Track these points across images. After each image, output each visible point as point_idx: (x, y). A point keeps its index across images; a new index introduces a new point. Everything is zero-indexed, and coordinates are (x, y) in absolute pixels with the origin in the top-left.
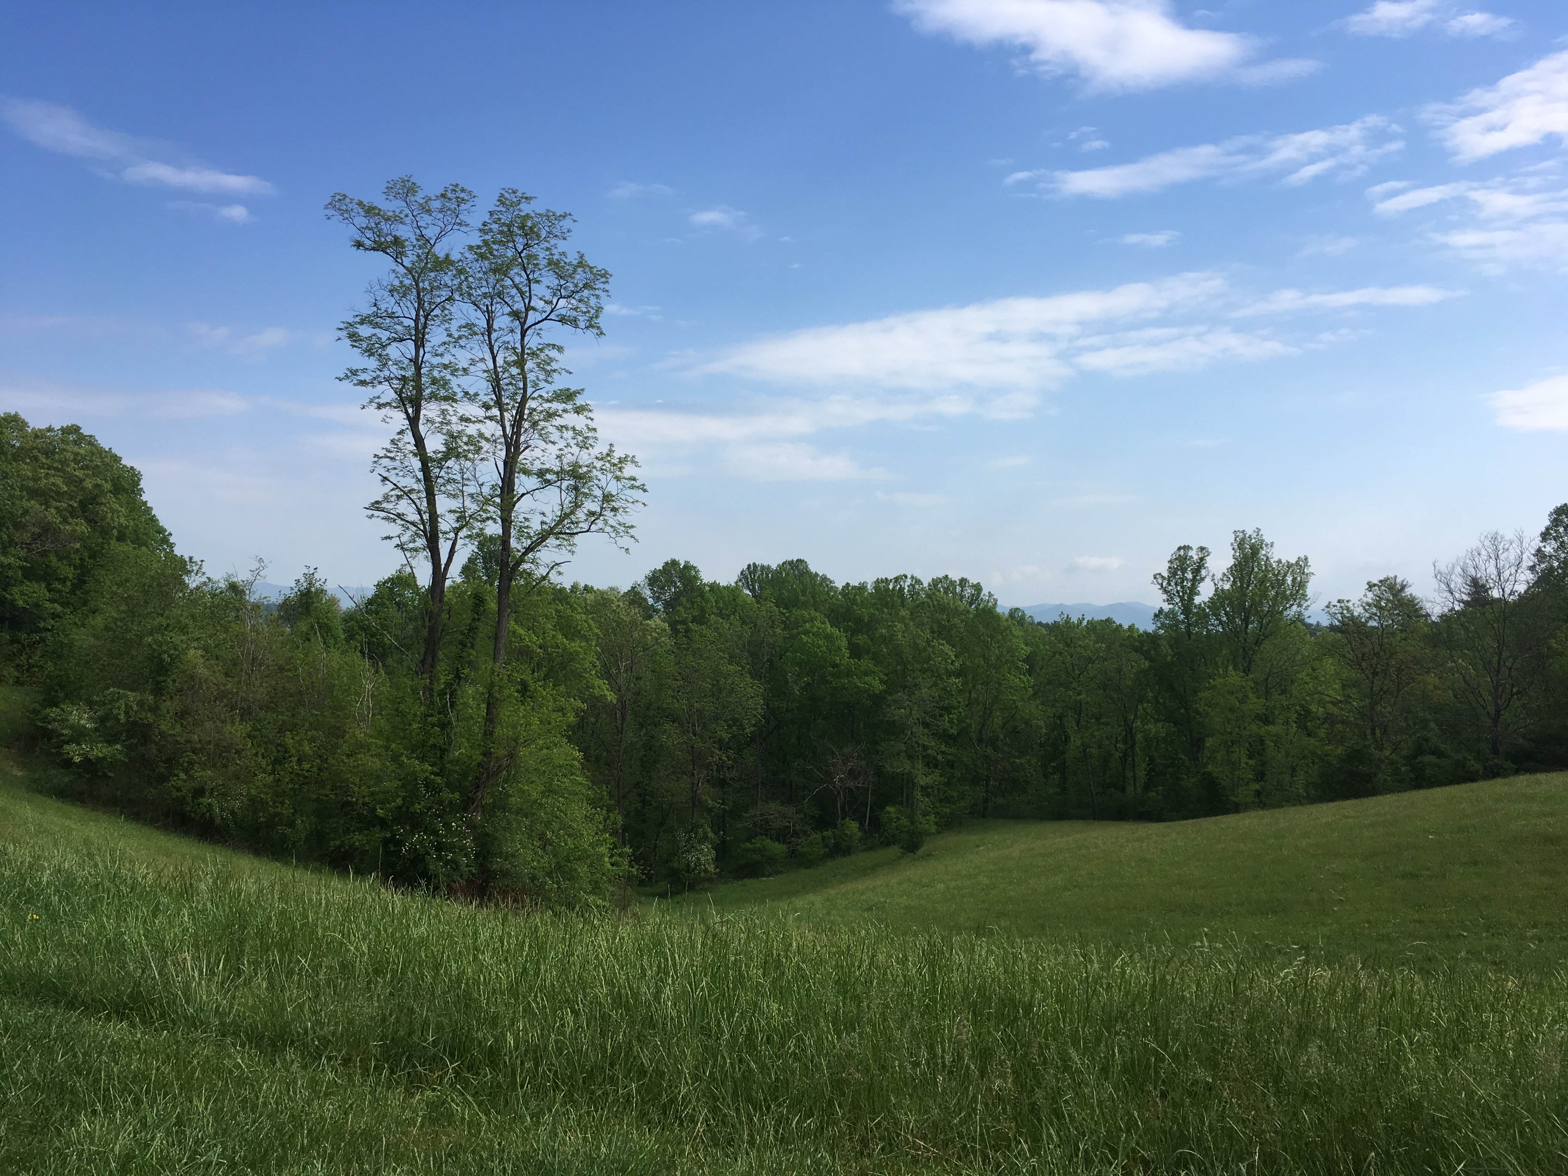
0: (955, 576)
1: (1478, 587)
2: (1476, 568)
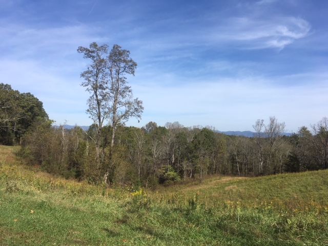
1: (322, 129)
2: (321, 125)
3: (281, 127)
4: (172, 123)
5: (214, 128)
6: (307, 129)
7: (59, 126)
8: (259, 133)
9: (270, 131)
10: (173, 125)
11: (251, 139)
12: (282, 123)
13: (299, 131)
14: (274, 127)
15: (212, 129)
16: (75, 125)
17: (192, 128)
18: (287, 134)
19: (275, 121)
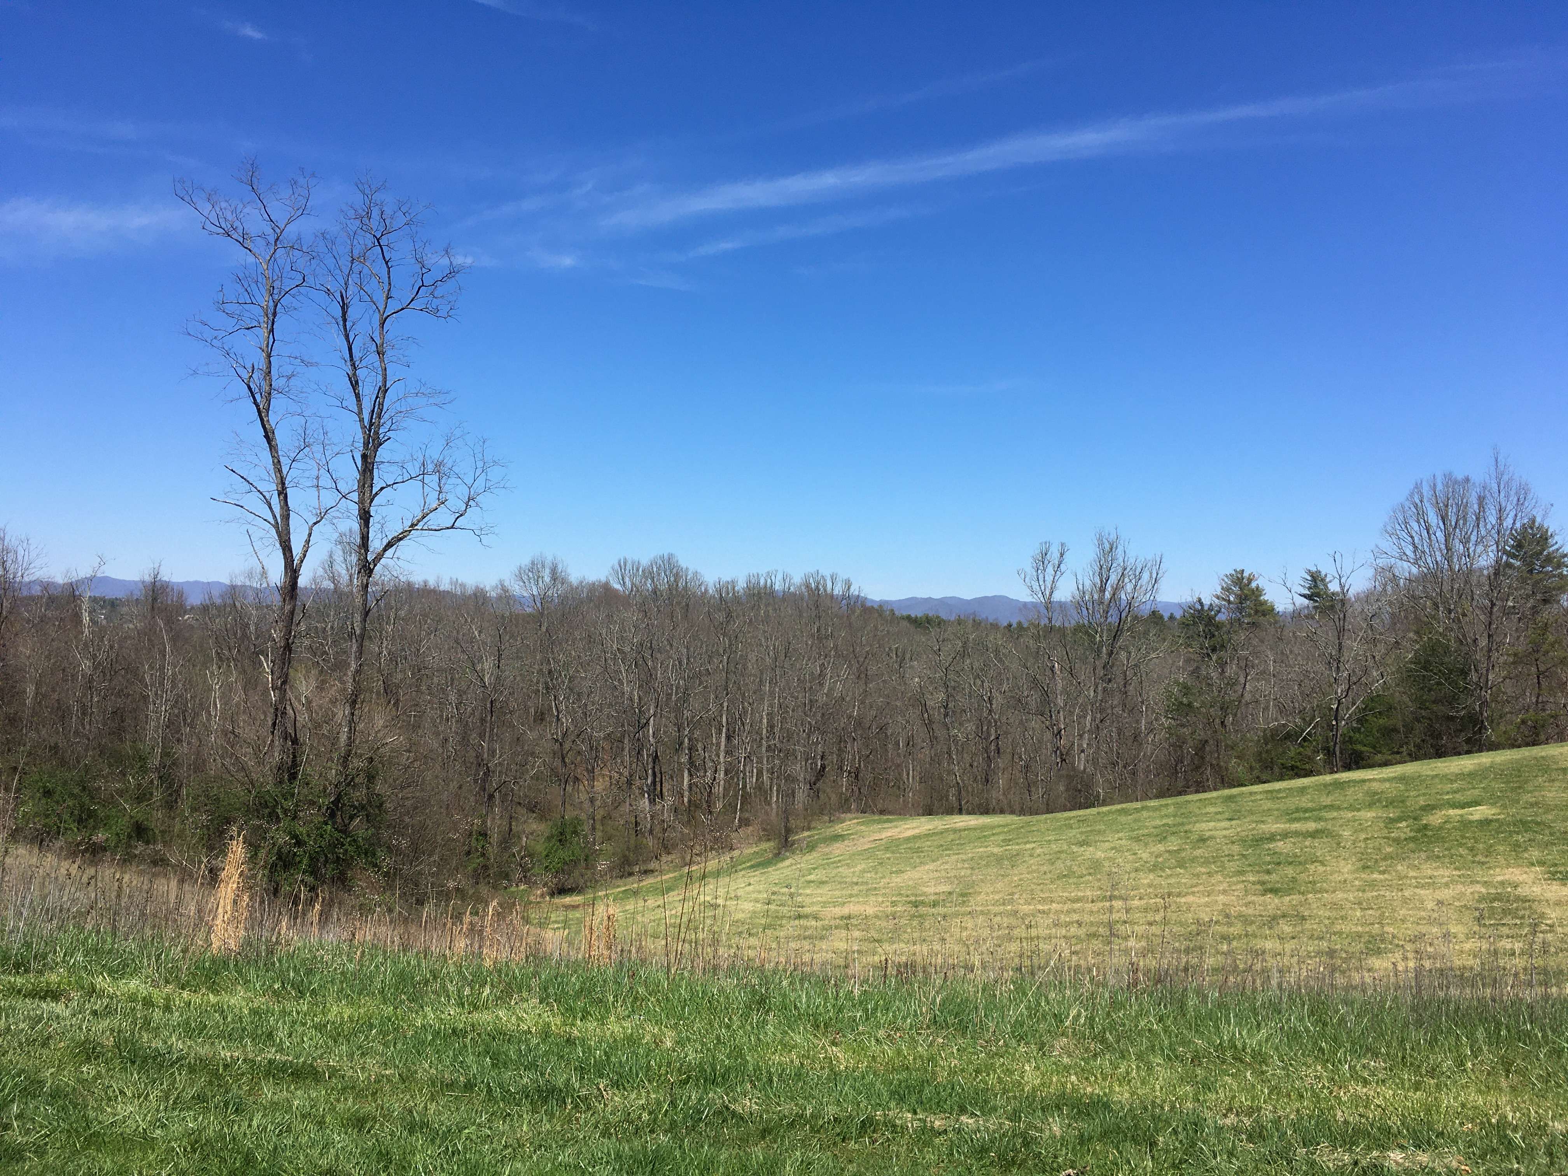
0: (826, 572)
1: (1317, 580)
3: (1146, 576)
4: (645, 562)
5: (848, 584)
6: (1253, 585)
7: (60, 579)
8: (1049, 605)
9: (1096, 596)
10: (648, 574)
11: (1015, 632)
12: (1149, 557)
13: (1219, 590)
14: (1113, 579)
15: (838, 591)
16: (148, 579)
17: (741, 585)
18: (1168, 605)
19: (1120, 549)
